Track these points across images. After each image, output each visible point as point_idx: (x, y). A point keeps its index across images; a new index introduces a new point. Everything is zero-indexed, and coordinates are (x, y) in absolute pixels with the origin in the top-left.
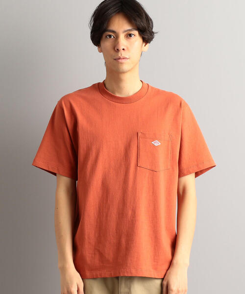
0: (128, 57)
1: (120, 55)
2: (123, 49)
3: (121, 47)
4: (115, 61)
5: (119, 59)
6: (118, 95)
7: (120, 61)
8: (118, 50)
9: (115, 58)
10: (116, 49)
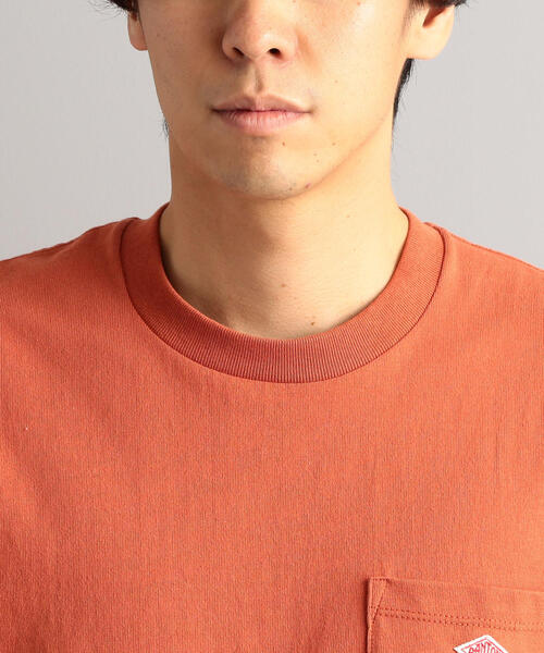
0: (301, 102)
1: (249, 89)
2: (275, 52)
3: (262, 38)
4: (218, 123)
5: (247, 111)
6: (240, 328)
7: (250, 121)
8: (238, 52)
9: (219, 103)
10: (227, 47)
